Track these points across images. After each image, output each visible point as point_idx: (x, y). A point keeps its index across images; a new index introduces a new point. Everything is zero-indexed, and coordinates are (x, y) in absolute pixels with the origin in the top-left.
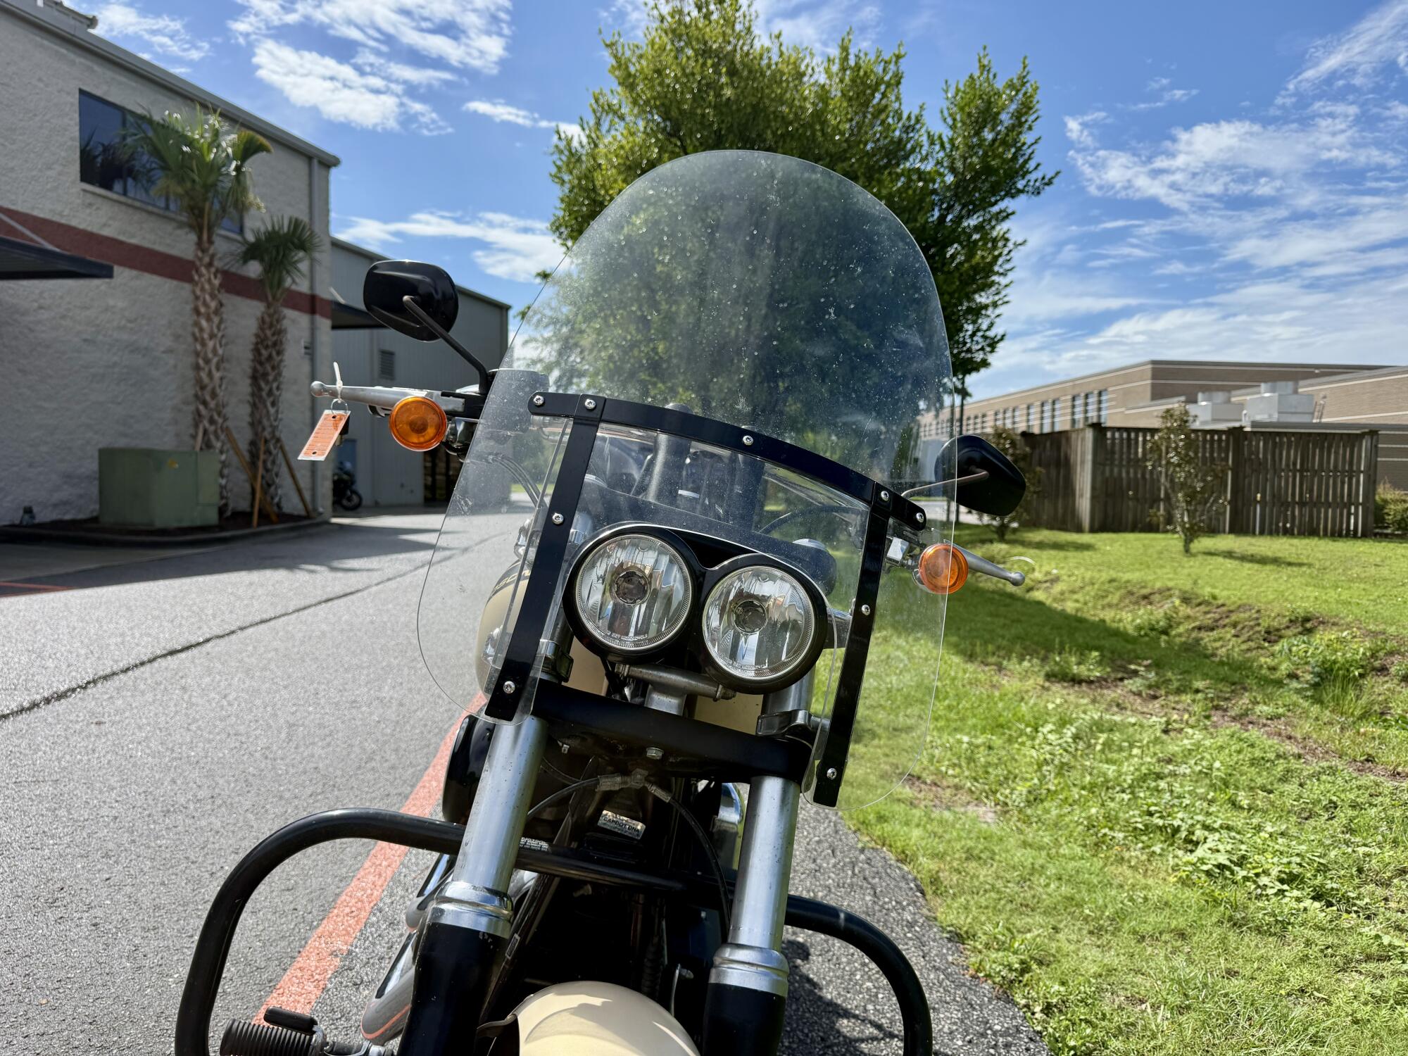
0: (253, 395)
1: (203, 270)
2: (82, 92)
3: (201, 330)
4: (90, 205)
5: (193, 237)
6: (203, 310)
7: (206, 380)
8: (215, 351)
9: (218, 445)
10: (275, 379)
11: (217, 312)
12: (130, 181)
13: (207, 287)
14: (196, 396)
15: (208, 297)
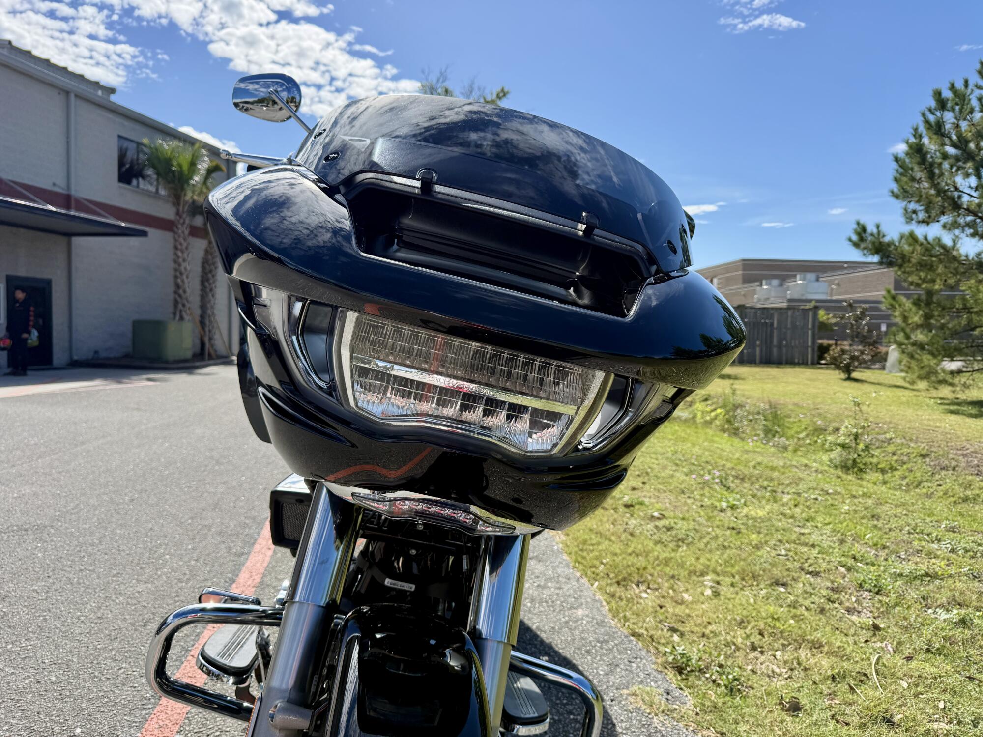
0: (202, 290)
1: (180, 226)
2: (120, 137)
3: (178, 257)
4: (121, 193)
5: (175, 209)
6: (179, 247)
7: (181, 284)
8: (185, 269)
9: (186, 317)
10: (214, 282)
11: (187, 248)
12: (140, 179)
13: (182, 235)
14: (175, 292)
15: (182, 241)
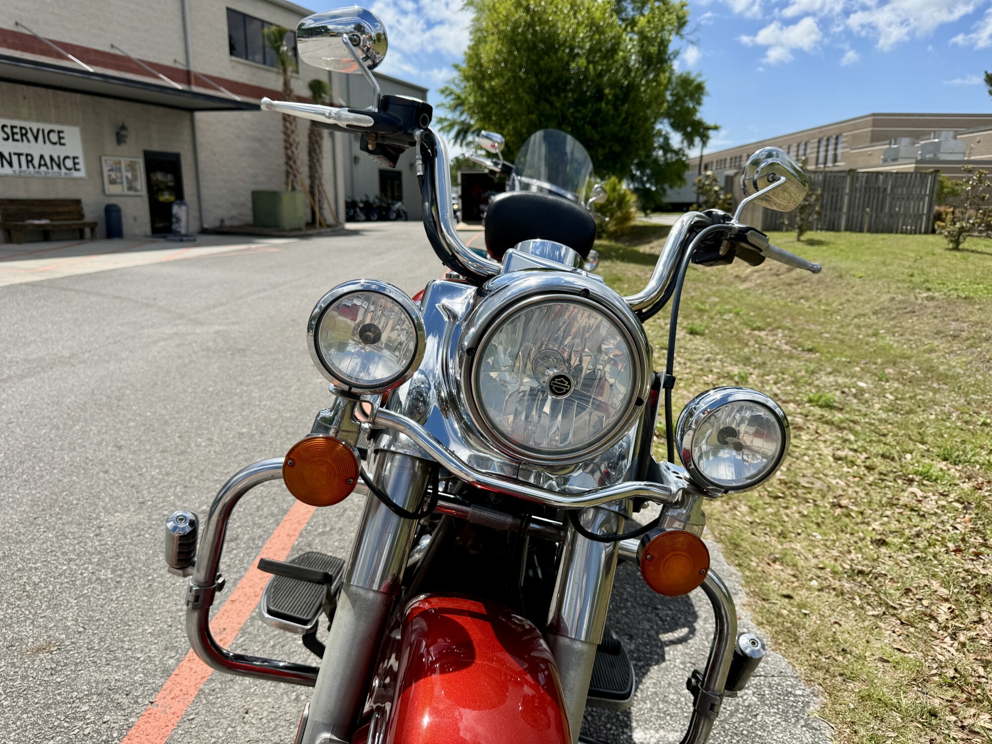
0: (310, 161)
2: (228, 9)
4: (233, 67)
5: (281, 80)
7: (291, 155)
8: (294, 141)
9: (298, 187)
14: (287, 163)
